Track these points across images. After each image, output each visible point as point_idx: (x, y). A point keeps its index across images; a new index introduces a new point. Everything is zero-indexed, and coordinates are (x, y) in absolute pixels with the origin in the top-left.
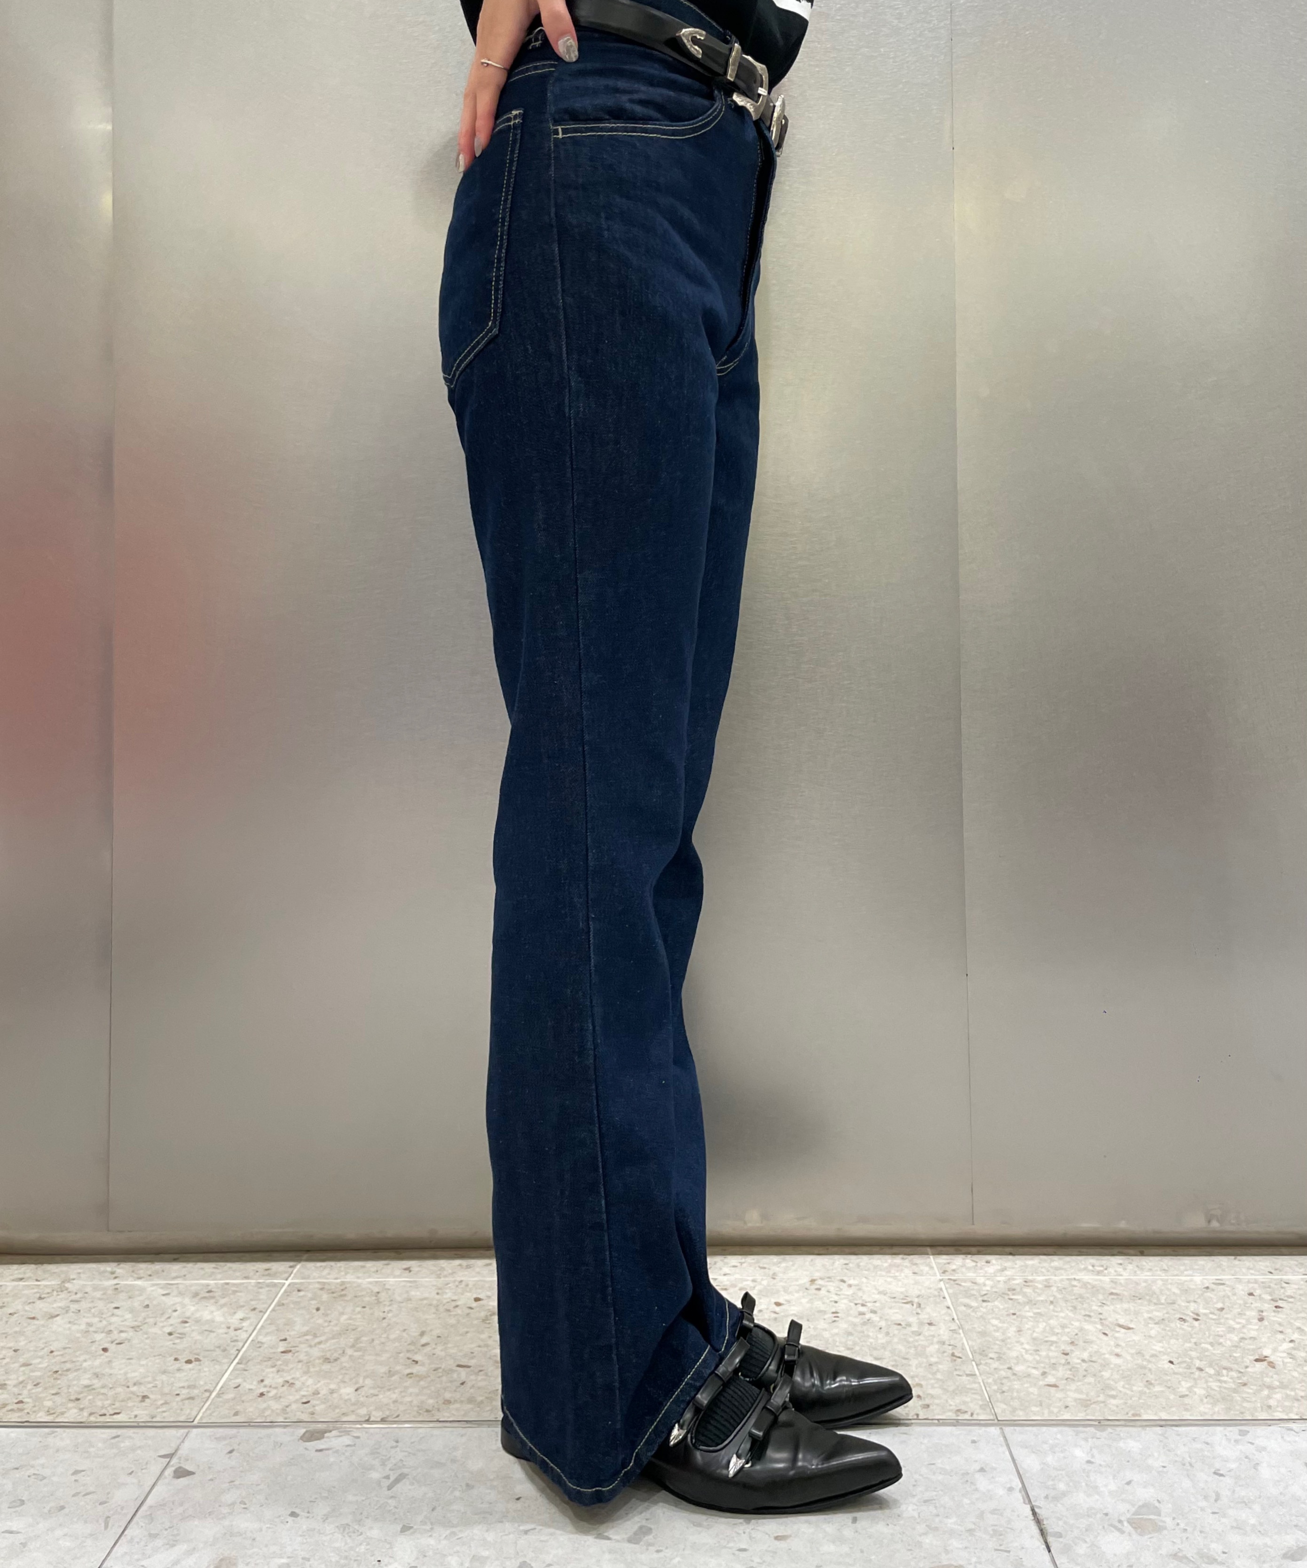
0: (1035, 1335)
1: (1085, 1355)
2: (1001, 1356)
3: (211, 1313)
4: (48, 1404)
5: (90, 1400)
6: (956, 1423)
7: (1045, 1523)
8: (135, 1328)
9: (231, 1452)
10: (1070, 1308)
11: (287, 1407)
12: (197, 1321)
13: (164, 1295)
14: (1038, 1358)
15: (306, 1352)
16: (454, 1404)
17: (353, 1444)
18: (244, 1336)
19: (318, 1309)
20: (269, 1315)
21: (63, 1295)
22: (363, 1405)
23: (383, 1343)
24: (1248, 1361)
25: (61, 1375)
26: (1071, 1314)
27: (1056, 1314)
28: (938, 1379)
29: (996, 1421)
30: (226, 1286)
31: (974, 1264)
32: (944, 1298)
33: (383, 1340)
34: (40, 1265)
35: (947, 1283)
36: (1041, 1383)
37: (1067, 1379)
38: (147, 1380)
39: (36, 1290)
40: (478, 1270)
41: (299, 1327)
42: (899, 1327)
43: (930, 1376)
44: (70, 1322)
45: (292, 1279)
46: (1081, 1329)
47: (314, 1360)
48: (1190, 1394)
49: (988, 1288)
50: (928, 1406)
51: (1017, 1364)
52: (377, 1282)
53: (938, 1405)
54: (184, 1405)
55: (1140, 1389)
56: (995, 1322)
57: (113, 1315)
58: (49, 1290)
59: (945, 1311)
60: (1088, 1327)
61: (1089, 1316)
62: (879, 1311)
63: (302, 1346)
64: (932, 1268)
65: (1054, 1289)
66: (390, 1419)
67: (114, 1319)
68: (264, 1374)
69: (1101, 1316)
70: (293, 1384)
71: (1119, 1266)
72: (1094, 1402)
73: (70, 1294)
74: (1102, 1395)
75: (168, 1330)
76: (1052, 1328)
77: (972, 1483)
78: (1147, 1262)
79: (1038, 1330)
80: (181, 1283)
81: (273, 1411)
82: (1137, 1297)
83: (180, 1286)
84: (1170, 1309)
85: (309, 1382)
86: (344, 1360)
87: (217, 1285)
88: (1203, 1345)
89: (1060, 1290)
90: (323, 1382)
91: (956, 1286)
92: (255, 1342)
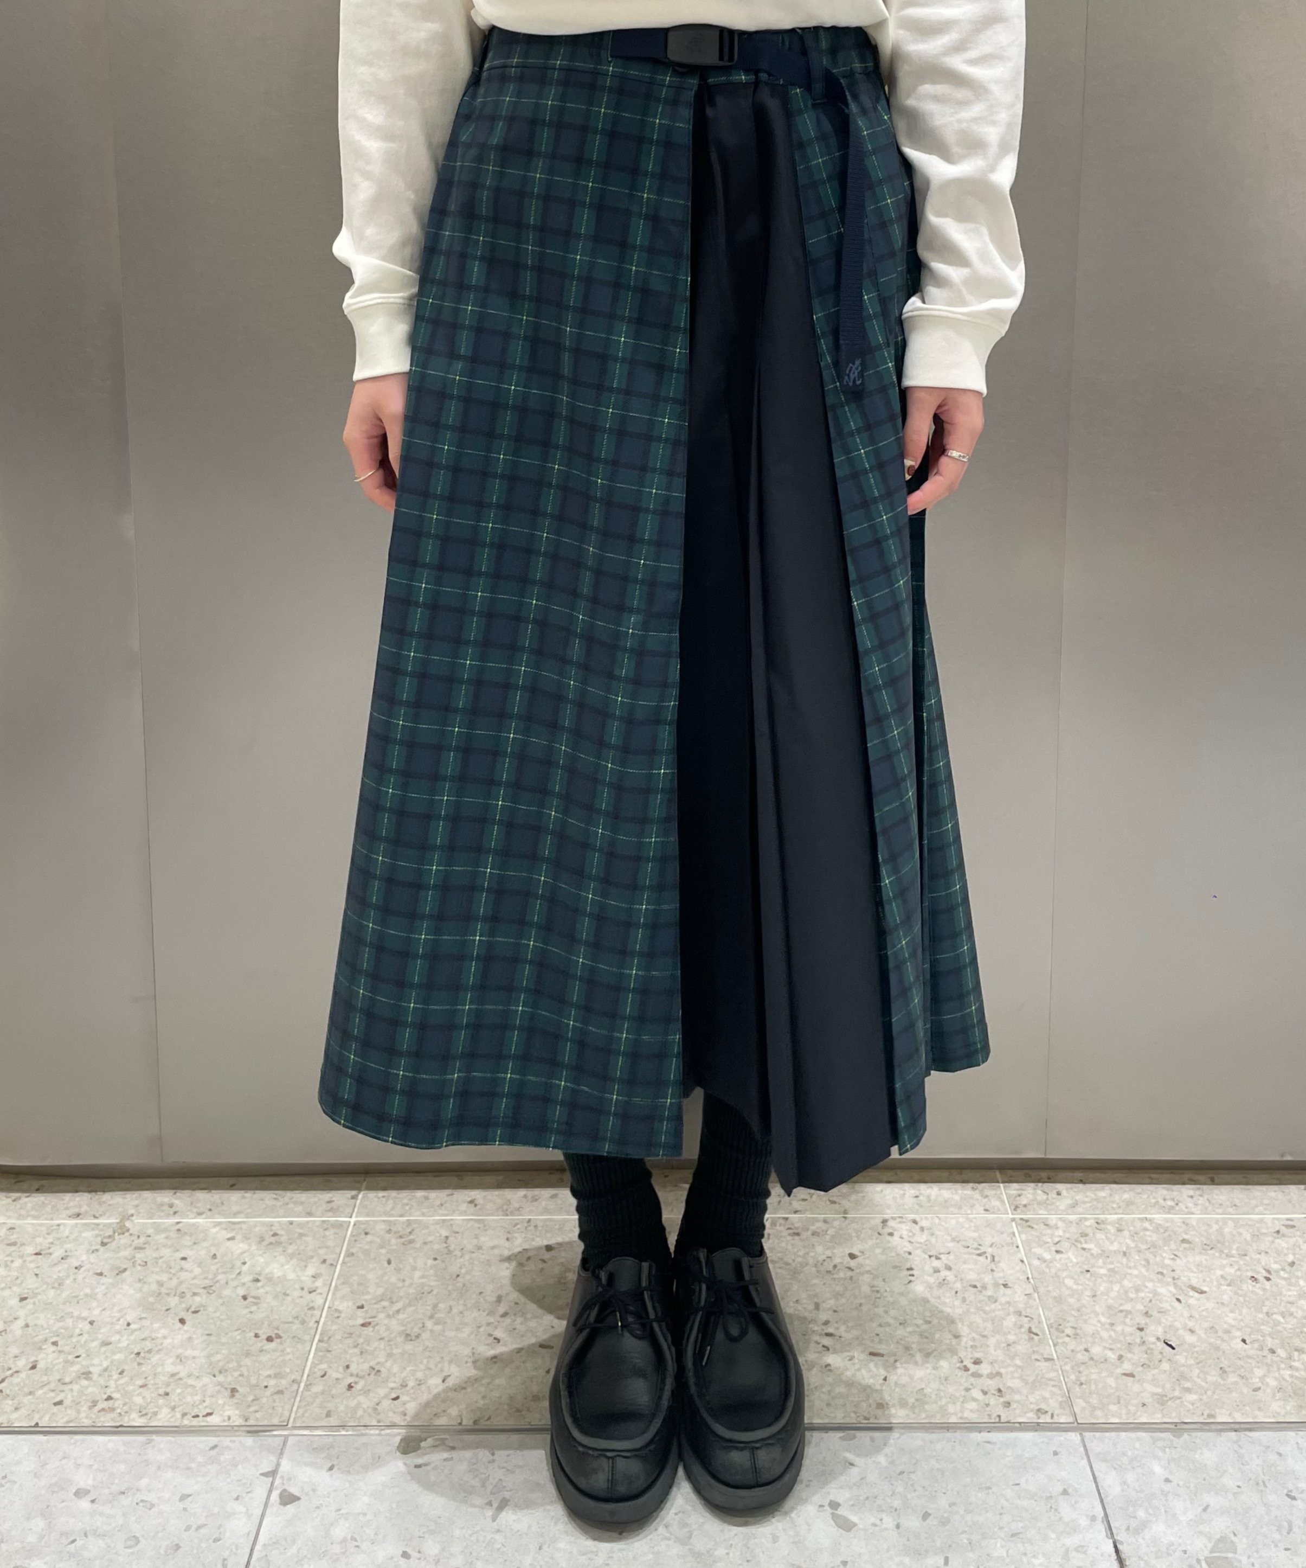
0: (1110, 1301)
1: (1160, 1332)
2: (1078, 1331)
3: (279, 1267)
4: (138, 1400)
5: (179, 1394)
6: (1037, 1427)
8: (208, 1289)
9: (332, 1467)
10: (1143, 1262)
11: (377, 1404)
12: (270, 1279)
13: (229, 1239)
15: (386, 1325)
17: (450, 1456)
18: (319, 1301)
19: (389, 1262)
20: (341, 1271)
21: (124, 1240)
22: (452, 1402)
23: (461, 1313)
25: (145, 1356)
26: (1143, 1270)
27: (1129, 1271)
28: (1018, 1366)
29: (1076, 1425)
30: (291, 1226)
31: (1045, 1197)
32: (1018, 1247)
33: (461, 1308)
34: (93, 1194)
35: (1020, 1225)
36: (1119, 1371)
37: (1142, 1366)
38: (231, 1365)
39: (97, 1232)
40: (544, 1203)
41: (374, 1290)
42: (975, 1289)
43: (1009, 1361)
44: (140, 1280)
45: (356, 1217)
46: (1156, 1294)
47: (395, 1337)
48: (1263, 1387)
49: (1060, 1233)
50: (1009, 1407)
51: (1094, 1343)
52: (443, 1221)
53: (1018, 1402)
54: (274, 1401)
55: (1215, 1379)
56: (1069, 1282)
57: (181, 1269)
58: (111, 1233)
59: (1020, 1264)
61: (1161, 1273)
62: (953, 1268)
63: (381, 1316)
64: (1003, 1201)
65: (1126, 1233)
66: (482, 1422)
67: (184, 1275)
68: (348, 1357)
69: (1175, 1275)
70: (379, 1371)
71: (1190, 1199)
72: (1171, 1399)
73: (133, 1238)
74: (1177, 1388)
75: (241, 1292)
76: (1126, 1292)
77: (1056, 1510)
78: (1216, 1195)
79: (1113, 1294)
80: (244, 1222)
81: (365, 1411)
82: (1208, 1245)
83: (244, 1227)
84: (1241, 1263)
85: (395, 1369)
86: (425, 1336)
87: (281, 1225)
88: (1275, 1316)
89: (1133, 1236)
90: (409, 1369)
91: (1028, 1229)
92: (333, 1309)
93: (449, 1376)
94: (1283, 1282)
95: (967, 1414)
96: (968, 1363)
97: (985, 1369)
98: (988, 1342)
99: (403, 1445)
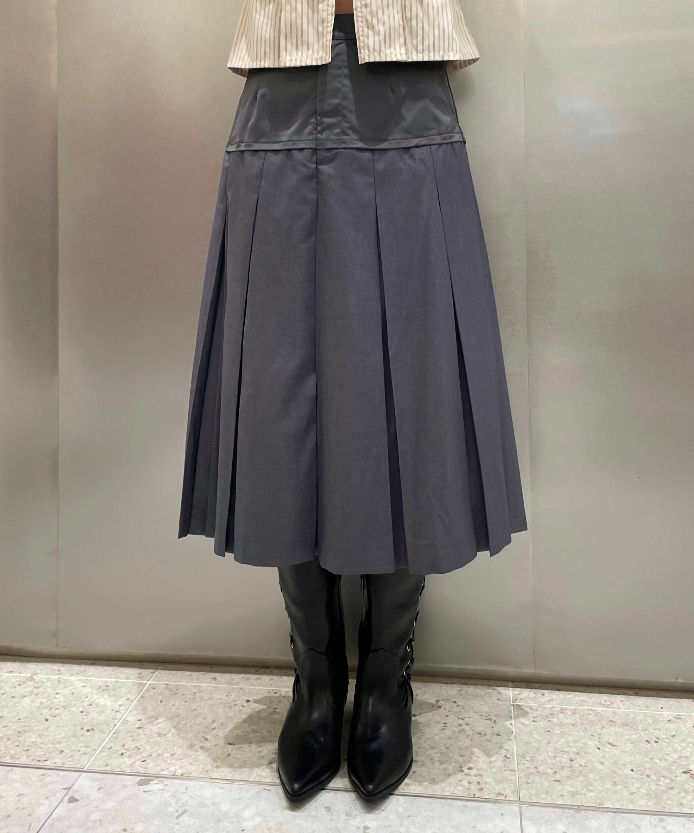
0: (557, 746)
1: (583, 762)
2: (534, 759)
3: (105, 700)
4: (12, 752)
5: (34, 751)
6: (495, 801)
8: (64, 707)
9: (99, 789)
10: (584, 730)
11: (134, 763)
12: (97, 705)
13: (83, 687)
14: (554, 761)
15: (150, 729)
16: (221, 768)
17: (163, 789)
18: (119, 716)
19: (161, 702)
20: (135, 704)
21: (31, 683)
22: (173, 765)
23: (191, 726)
24: (678, 772)
25: (22, 734)
26: (582, 734)
27: (574, 733)
28: (493, 772)
29: (519, 802)
30: (116, 683)
31: (535, 695)
32: (511, 717)
33: (192, 724)
34: (22, 663)
35: (515, 707)
36: (552, 779)
37: (567, 777)
38: (65, 740)
39: (18, 679)
40: (252, 681)
41: (150, 713)
42: (479, 735)
43: (488, 770)
44: (32, 701)
45: (152, 681)
46: (586, 744)
47: (153, 734)
48: (637, 793)
49: (538, 712)
50: (481, 790)
51: (542, 765)
52: (196, 686)
53: (488, 789)
54: (81, 758)
55: (609, 787)
56: (535, 736)
57: (55, 698)
58: (25, 680)
59: (510, 726)
60: (590, 743)
61: (593, 735)
62: (470, 724)
63: (149, 725)
64: (511, 697)
65: (577, 715)
66: (186, 775)
67: (54, 700)
68: (126, 741)
69: (600, 736)
70: (139, 748)
71: (621, 702)
72: (579, 794)
73: (35, 683)
74: (584, 789)
75: (81, 709)
76: (568, 742)
78: (638, 701)
79: (560, 743)
80: (93, 680)
81: (126, 765)
82: (625, 724)
83: (93, 682)
84: (642, 733)
85: (148, 748)
86: (169, 735)
87: (111, 681)
88: (655, 760)
89: (581, 717)
90: (155, 749)
91: (520, 710)
92: (125, 720)
93: (175, 753)
94: (665, 744)
95: (455, 792)
97: (473, 772)
98: (479, 760)
99: (141, 781)
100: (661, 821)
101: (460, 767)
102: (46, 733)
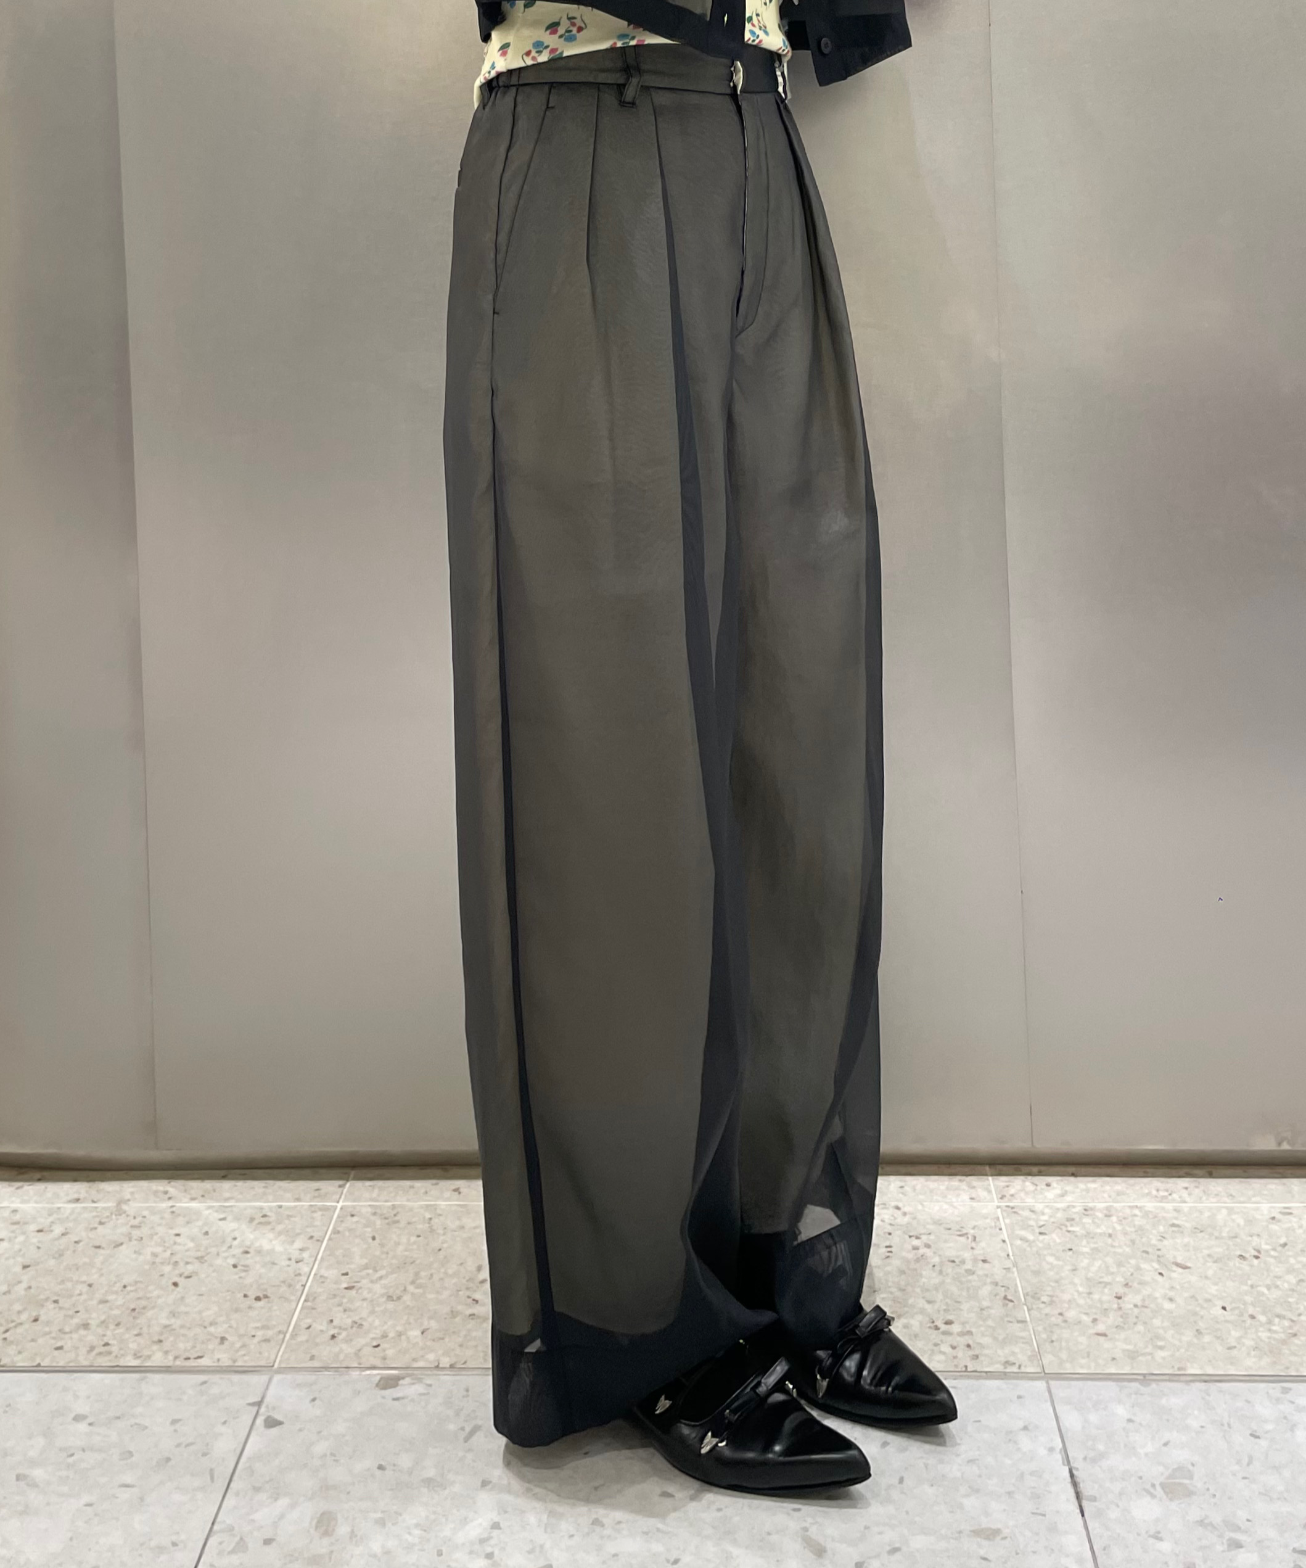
0: (1090, 1275)
1: (1138, 1299)
2: (1054, 1299)
3: (268, 1241)
4: (133, 1346)
5: (172, 1342)
6: (1003, 1376)
7: (1081, 1485)
8: (200, 1259)
9: (314, 1400)
10: (1130, 1243)
11: (359, 1350)
12: (259, 1252)
13: (221, 1220)
15: (369, 1289)
17: (425, 1392)
18: (305, 1269)
19: (374, 1238)
20: (327, 1244)
21: (122, 1220)
22: (430, 1349)
23: (442, 1279)
24: (1301, 1307)
25: (139, 1313)
26: (1128, 1250)
27: (1113, 1250)
28: (990, 1327)
29: (1043, 1374)
30: (279, 1210)
31: (1034, 1187)
32: (1001, 1229)
33: (442, 1275)
34: (92, 1183)
35: (1005, 1211)
36: (1091, 1331)
37: (1117, 1327)
38: (222, 1319)
39: (94, 1214)
41: (359, 1261)
42: (953, 1264)
43: (981, 1323)
44: (135, 1252)
45: (344, 1201)
46: (1138, 1268)
47: (378, 1298)
48: (1238, 1346)
49: (1045, 1218)
50: (977, 1357)
51: (1069, 1308)
52: (427, 1206)
53: (986, 1355)
54: (261, 1348)
55: (1189, 1339)
56: (1051, 1259)
57: (175, 1243)
58: (108, 1214)
59: (1002, 1244)
60: (1144, 1266)
61: (1147, 1252)
62: (933, 1246)
63: (364, 1281)
64: (990, 1192)
65: (1114, 1219)
66: (458, 1366)
67: (177, 1248)
68: (332, 1313)
69: (1159, 1253)
70: (361, 1325)
71: (1184, 1191)
72: (1142, 1354)
73: (129, 1218)
74: (1150, 1347)
75: (232, 1261)
76: (1107, 1267)
77: (1015, 1442)
78: (1214, 1186)
79: (1094, 1269)
80: (235, 1206)
81: (346, 1356)
82: (1199, 1229)
83: (234, 1209)
84: (1231, 1243)
85: (377, 1323)
86: (407, 1298)
87: (270, 1208)
88: (1259, 1288)
89: (1121, 1221)
90: (389, 1323)
91: (1013, 1215)
92: (319, 1276)
93: (428, 1329)
94: (1272, 1260)
96: (939, 1323)
97: (956, 1328)
98: (962, 1307)
99: (382, 1382)
100: (1286, 1391)
101: (931, 1321)
102: (183, 1309)
